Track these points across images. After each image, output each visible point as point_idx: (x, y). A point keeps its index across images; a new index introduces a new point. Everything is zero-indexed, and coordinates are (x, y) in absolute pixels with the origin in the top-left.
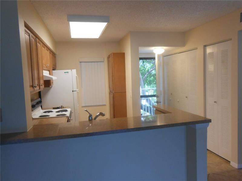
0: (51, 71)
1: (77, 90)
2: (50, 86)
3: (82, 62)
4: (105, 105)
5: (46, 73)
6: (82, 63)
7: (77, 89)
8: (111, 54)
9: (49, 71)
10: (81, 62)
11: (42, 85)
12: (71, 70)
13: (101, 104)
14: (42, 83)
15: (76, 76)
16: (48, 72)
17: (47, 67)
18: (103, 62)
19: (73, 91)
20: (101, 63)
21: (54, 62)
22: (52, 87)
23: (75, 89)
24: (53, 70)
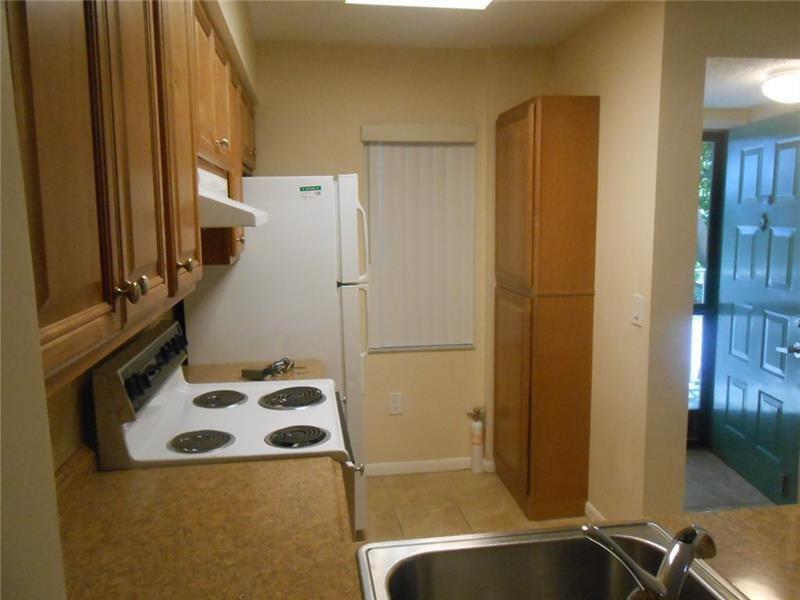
0: (237, 178)
1: (362, 278)
2: (232, 260)
3: (375, 143)
4: (469, 348)
5: (211, 186)
6: (373, 148)
7: (361, 275)
8: (533, 100)
9: (228, 176)
10: (367, 143)
11: (188, 267)
12: (336, 179)
13: (452, 341)
14: (192, 247)
15: (358, 210)
16: (222, 183)
17: (217, 149)
18: (471, 144)
19: (339, 284)
20: (463, 149)
21: (249, 136)
22: (237, 261)
23: (351, 272)
24: (243, 174)
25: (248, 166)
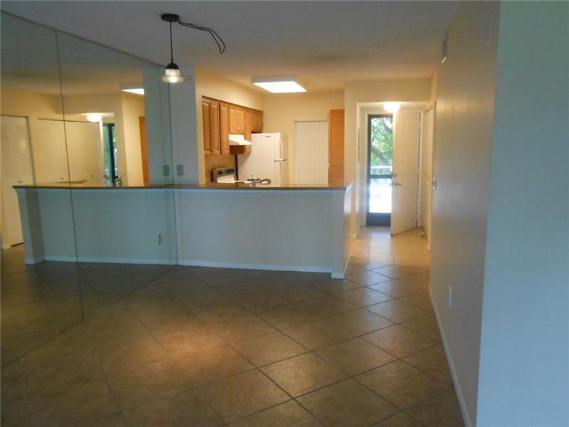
0: (247, 135)
1: (281, 160)
11: (224, 150)
12: (274, 134)
14: (226, 148)
15: (280, 142)
16: (242, 136)
17: (237, 130)
19: (275, 161)
21: (257, 123)
22: (249, 154)
23: (278, 158)
24: (252, 132)
25: (258, 130)
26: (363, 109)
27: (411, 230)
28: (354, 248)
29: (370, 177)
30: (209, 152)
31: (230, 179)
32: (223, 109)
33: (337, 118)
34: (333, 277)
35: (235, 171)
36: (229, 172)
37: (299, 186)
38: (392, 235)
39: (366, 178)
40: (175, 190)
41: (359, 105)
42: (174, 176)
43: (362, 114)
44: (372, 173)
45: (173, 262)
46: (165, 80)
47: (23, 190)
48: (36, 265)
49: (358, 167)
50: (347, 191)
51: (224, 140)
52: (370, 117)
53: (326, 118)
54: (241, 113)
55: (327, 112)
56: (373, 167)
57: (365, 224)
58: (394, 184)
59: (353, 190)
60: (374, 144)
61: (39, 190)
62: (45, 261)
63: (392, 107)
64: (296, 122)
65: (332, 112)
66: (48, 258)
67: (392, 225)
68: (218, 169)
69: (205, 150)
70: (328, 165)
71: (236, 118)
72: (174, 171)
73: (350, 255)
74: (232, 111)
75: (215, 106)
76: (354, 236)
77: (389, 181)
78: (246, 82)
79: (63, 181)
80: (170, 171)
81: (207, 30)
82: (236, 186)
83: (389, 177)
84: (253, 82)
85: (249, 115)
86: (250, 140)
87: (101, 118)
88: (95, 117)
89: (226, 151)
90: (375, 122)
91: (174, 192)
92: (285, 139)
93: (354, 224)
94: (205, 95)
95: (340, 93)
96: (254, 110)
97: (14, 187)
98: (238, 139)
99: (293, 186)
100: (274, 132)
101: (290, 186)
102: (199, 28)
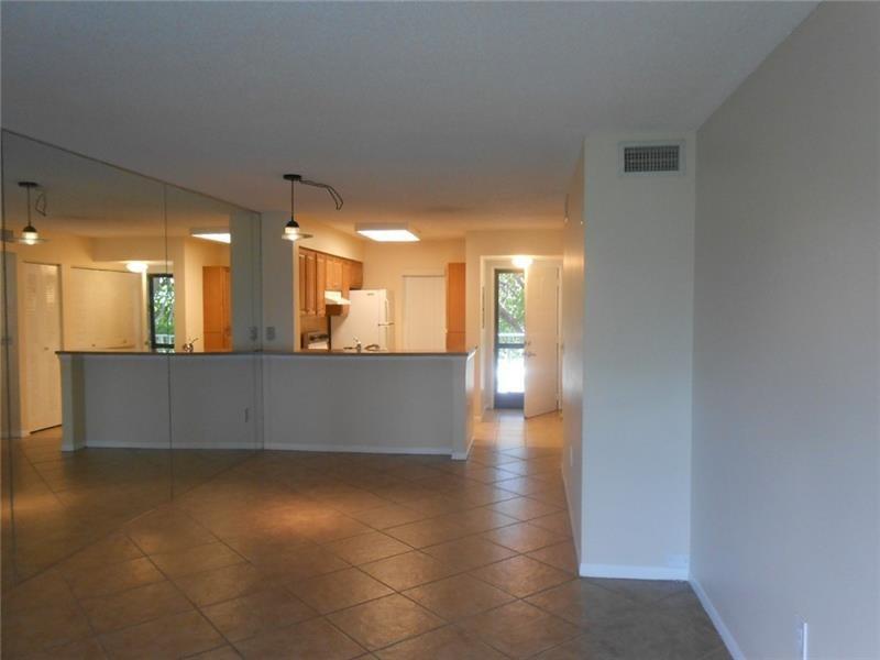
0: (345, 292)
1: (386, 323)
2: (342, 314)
5: (332, 295)
9: (341, 291)
12: (379, 291)
14: (322, 307)
15: (386, 301)
16: (338, 293)
17: (334, 286)
18: (444, 276)
19: (379, 325)
21: (356, 276)
22: (347, 316)
23: (383, 321)
24: (351, 289)
25: (357, 286)
26: (488, 263)
27: (551, 412)
28: (478, 431)
29: (498, 346)
30: (304, 313)
31: (323, 346)
32: (320, 260)
33: (457, 273)
34: (453, 458)
35: (328, 337)
36: (322, 338)
37: (408, 352)
38: (526, 418)
39: (493, 347)
40: (264, 357)
41: (482, 258)
42: (264, 340)
43: (487, 269)
44: (501, 342)
45: (259, 446)
46: (284, 237)
47: (69, 356)
48: (75, 452)
49: (483, 331)
50: (469, 358)
51: (320, 298)
52: (498, 272)
53: (443, 273)
54: (339, 265)
55: (445, 264)
56: (501, 335)
57: (492, 407)
58: (528, 355)
59: (477, 357)
60: (502, 305)
61: (86, 357)
62: (86, 448)
63: (523, 261)
64: (404, 276)
65: (451, 266)
66: (91, 443)
67: (525, 407)
68: (309, 334)
69: (301, 310)
70: (446, 331)
71: (333, 272)
72: (263, 334)
73: (473, 438)
74: (329, 262)
75: (311, 258)
76: (478, 418)
77: (521, 351)
78: (349, 229)
79: (126, 345)
80: (259, 335)
81: (325, 186)
82: (329, 352)
83: (521, 346)
84: (356, 230)
85: (348, 267)
86: (348, 298)
87: (146, 267)
88: (140, 267)
89: (322, 312)
90: (503, 278)
91: (262, 361)
92: (391, 296)
93: (478, 405)
94: (303, 245)
95: (460, 242)
96: (352, 261)
97: (57, 353)
98: (334, 297)
99: (400, 352)
100: (378, 289)
101: (397, 352)
102: (317, 185)
